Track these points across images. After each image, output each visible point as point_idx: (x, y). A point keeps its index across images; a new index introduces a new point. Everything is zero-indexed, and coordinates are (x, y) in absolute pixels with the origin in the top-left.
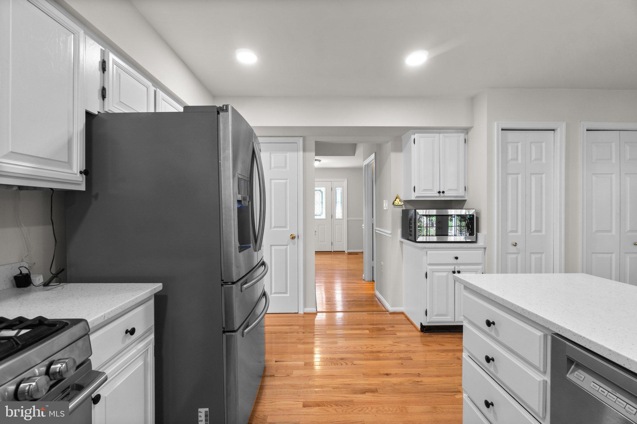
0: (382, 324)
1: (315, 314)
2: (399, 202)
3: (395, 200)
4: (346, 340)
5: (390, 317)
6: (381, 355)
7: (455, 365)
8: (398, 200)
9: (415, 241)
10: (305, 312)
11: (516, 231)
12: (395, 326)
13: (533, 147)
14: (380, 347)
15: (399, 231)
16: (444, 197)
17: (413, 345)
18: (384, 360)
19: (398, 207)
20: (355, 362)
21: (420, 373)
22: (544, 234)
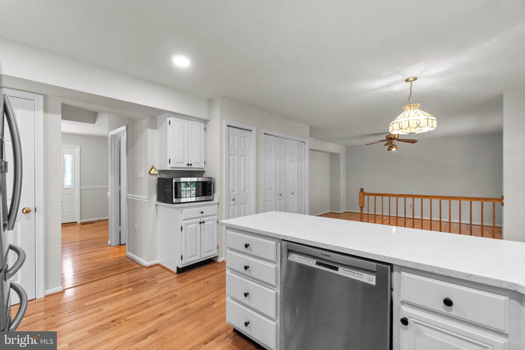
0: (143, 278)
1: (63, 292)
2: (155, 171)
3: (151, 170)
4: (111, 304)
5: (147, 271)
6: (151, 303)
7: (207, 287)
8: (153, 170)
9: (172, 203)
10: (46, 294)
11: (234, 191)
12: (155, 276)
13: (242, 139)
14: (147, 297)
15: (155, 196)
16: (191, 168)
17: (174, 285)
18: (155, 305)
19: (153, 175)
20: (128, 318)
21: (185, 302)
22: (247, 192)
